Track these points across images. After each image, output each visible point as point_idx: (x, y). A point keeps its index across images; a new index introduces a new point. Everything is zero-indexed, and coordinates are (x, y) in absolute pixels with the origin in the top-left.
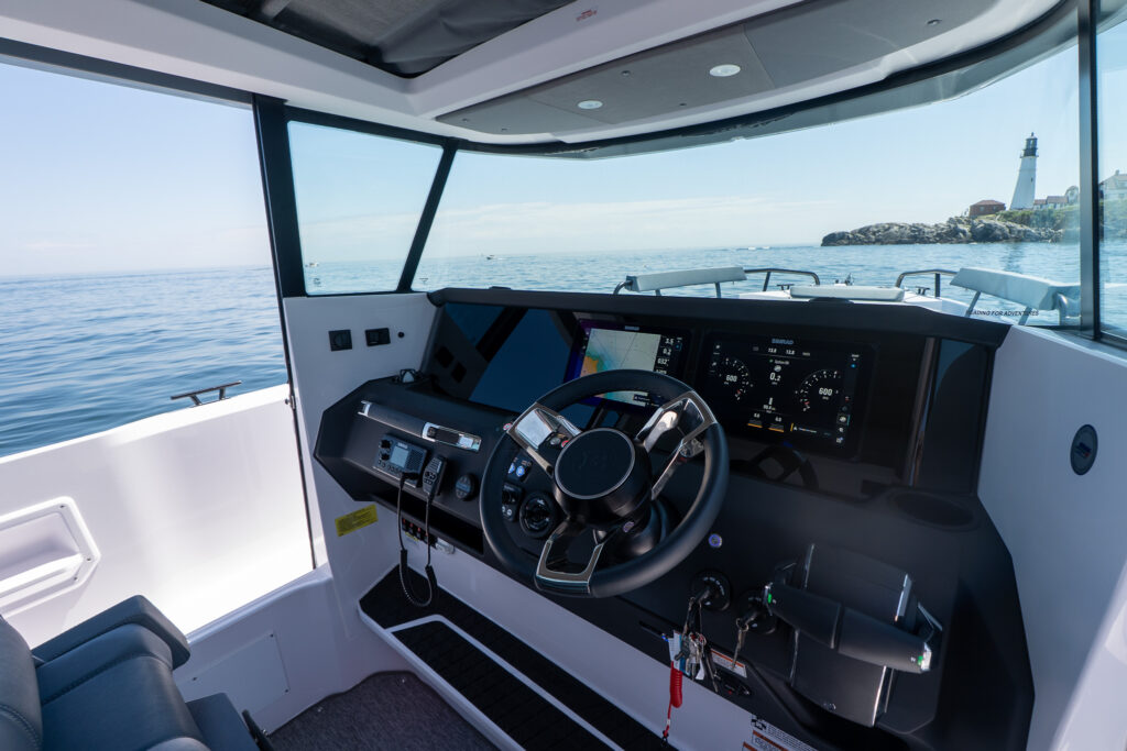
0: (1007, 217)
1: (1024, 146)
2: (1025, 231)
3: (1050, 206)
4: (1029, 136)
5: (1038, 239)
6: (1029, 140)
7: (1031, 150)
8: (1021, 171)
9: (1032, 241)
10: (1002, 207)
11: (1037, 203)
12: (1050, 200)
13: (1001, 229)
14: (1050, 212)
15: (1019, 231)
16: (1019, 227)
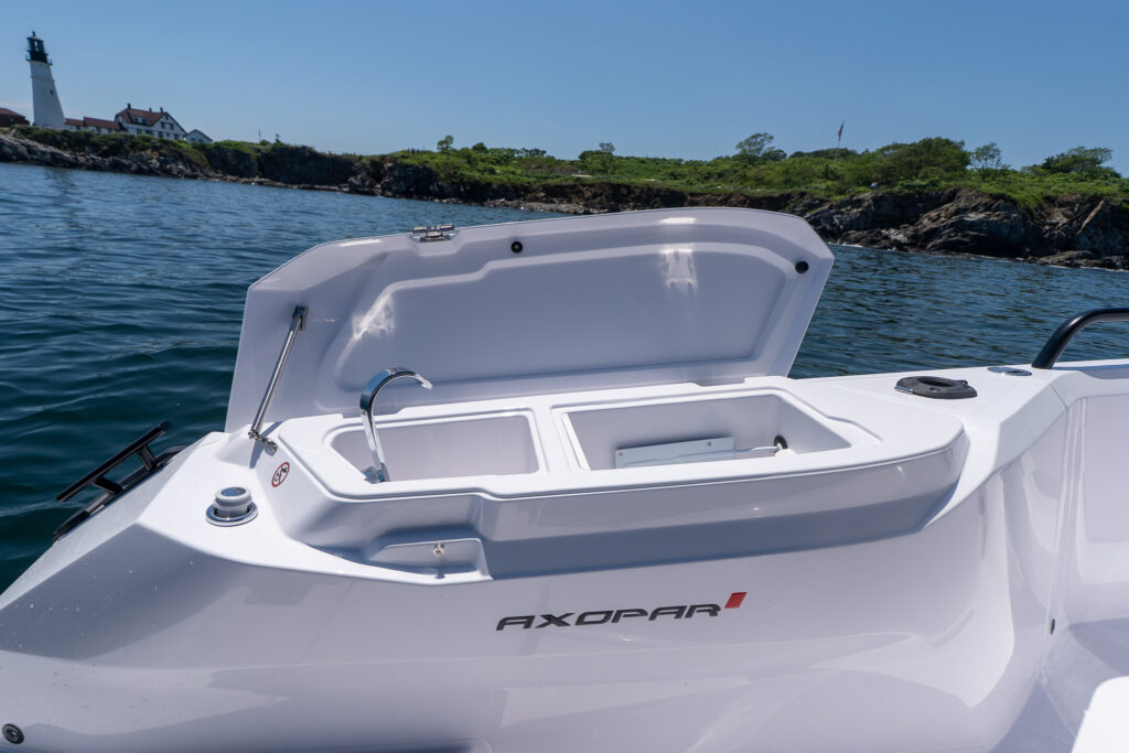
0: (26, 132)
1: (26, 45)
2: (52, 154)
3: (90, 129)
4: (30, 35)
5: (74, 165)
6: (32, 41)
7: (37, 54)
8: (33, 77)
9: (65, 167)
10: (21, 120)
11: (70, 122)
12: (87, 122)
13: (11, 146)
14: (88, 135)
15: (44, 153)
16: (41, 147)
